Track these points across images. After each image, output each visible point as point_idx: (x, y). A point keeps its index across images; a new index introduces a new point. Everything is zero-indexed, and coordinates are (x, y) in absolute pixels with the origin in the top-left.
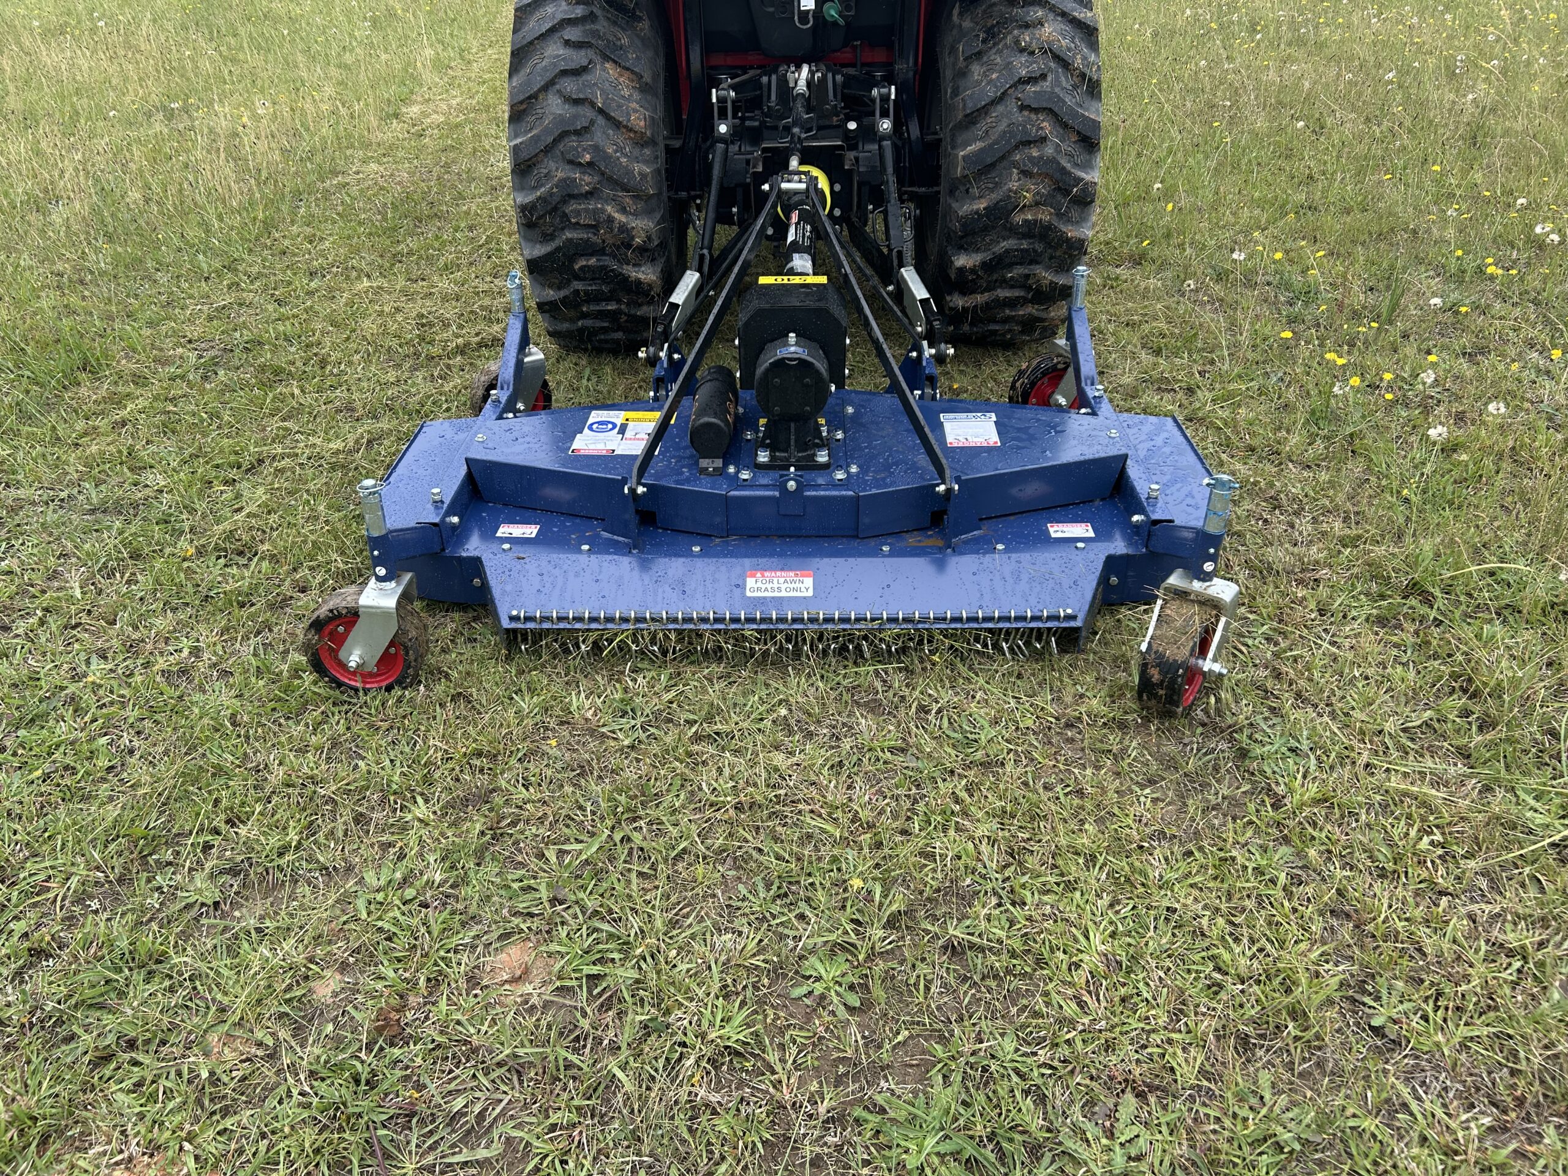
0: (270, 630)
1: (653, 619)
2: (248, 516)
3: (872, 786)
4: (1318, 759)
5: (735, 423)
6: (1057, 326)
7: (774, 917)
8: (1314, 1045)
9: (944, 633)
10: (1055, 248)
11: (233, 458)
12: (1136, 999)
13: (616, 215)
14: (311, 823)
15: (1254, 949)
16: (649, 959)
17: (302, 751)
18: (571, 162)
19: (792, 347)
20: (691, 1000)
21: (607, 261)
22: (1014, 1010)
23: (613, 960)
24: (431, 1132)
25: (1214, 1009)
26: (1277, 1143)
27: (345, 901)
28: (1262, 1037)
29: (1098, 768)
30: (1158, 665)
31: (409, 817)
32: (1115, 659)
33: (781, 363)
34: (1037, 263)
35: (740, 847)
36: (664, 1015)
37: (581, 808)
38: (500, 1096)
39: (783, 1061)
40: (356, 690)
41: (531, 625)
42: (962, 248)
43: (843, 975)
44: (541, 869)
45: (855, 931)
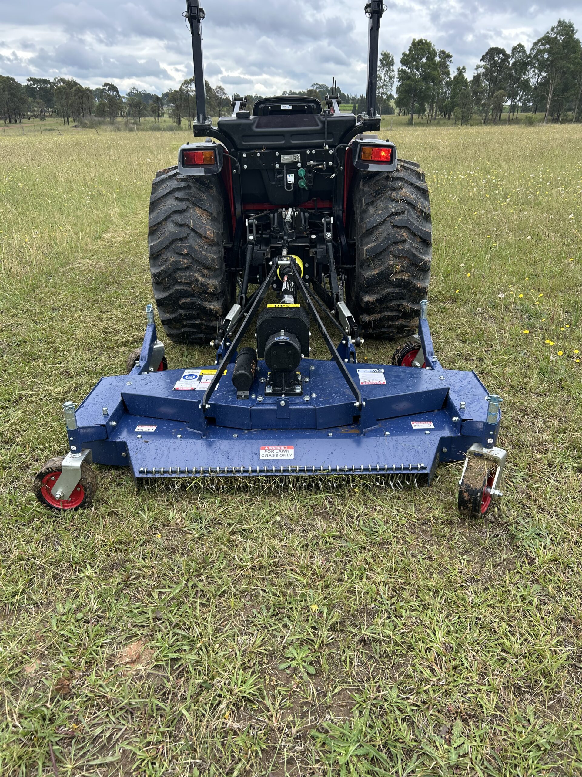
0: (18, 481)
1: (212, 471)
2: (12, 424)
3: (323, 556)
4: (551, 539)
5: (255, 374)
6: (415, 330)
7: (271, 626)
8: (555, 691)
9: (360, 477)
10: (412, 292)
11: (7, 396)
12: (461, 667)
13: (200, 278)
14: (31, 579)
15: (522, 639)
16: (204, 650)
17: (29, 542)
18: (178, 253)
19: (282, 336)
20: (226, 671)
21: (196, 300)
22: (397, 675)
23: (185, 650)
24: (82, 748)
25: (502, 672)
26: (538, 745)
27: (45, 621)
28: (528, 687)
29: (439, 545)
30: (467, 491)
31: (82, 575)
32: (447, 490)
33: (277, 344)
34: (404, 299)
35: (254, 590)
36: (211, 679)
37: (172, 570)
38: (121, 727)
39: (274, 704)
40: (60, 510)
41: (150, 476)
42: (367, 293)
43: (307, 657)
44: (150, 602)
45: (313, 633)
